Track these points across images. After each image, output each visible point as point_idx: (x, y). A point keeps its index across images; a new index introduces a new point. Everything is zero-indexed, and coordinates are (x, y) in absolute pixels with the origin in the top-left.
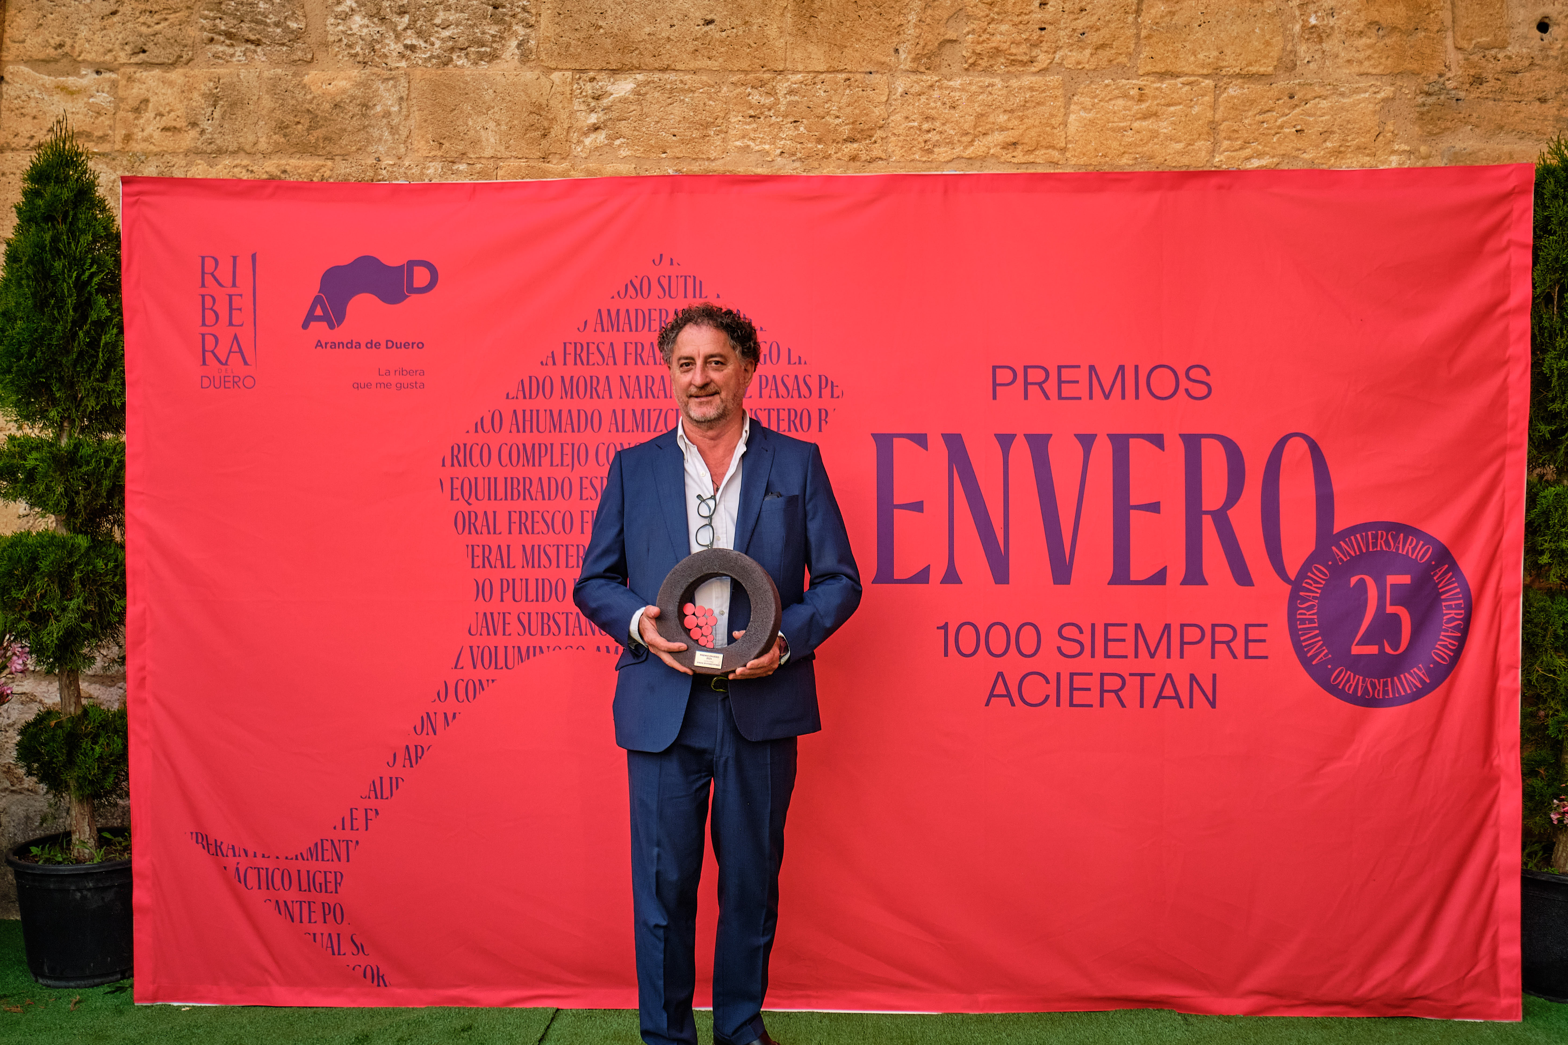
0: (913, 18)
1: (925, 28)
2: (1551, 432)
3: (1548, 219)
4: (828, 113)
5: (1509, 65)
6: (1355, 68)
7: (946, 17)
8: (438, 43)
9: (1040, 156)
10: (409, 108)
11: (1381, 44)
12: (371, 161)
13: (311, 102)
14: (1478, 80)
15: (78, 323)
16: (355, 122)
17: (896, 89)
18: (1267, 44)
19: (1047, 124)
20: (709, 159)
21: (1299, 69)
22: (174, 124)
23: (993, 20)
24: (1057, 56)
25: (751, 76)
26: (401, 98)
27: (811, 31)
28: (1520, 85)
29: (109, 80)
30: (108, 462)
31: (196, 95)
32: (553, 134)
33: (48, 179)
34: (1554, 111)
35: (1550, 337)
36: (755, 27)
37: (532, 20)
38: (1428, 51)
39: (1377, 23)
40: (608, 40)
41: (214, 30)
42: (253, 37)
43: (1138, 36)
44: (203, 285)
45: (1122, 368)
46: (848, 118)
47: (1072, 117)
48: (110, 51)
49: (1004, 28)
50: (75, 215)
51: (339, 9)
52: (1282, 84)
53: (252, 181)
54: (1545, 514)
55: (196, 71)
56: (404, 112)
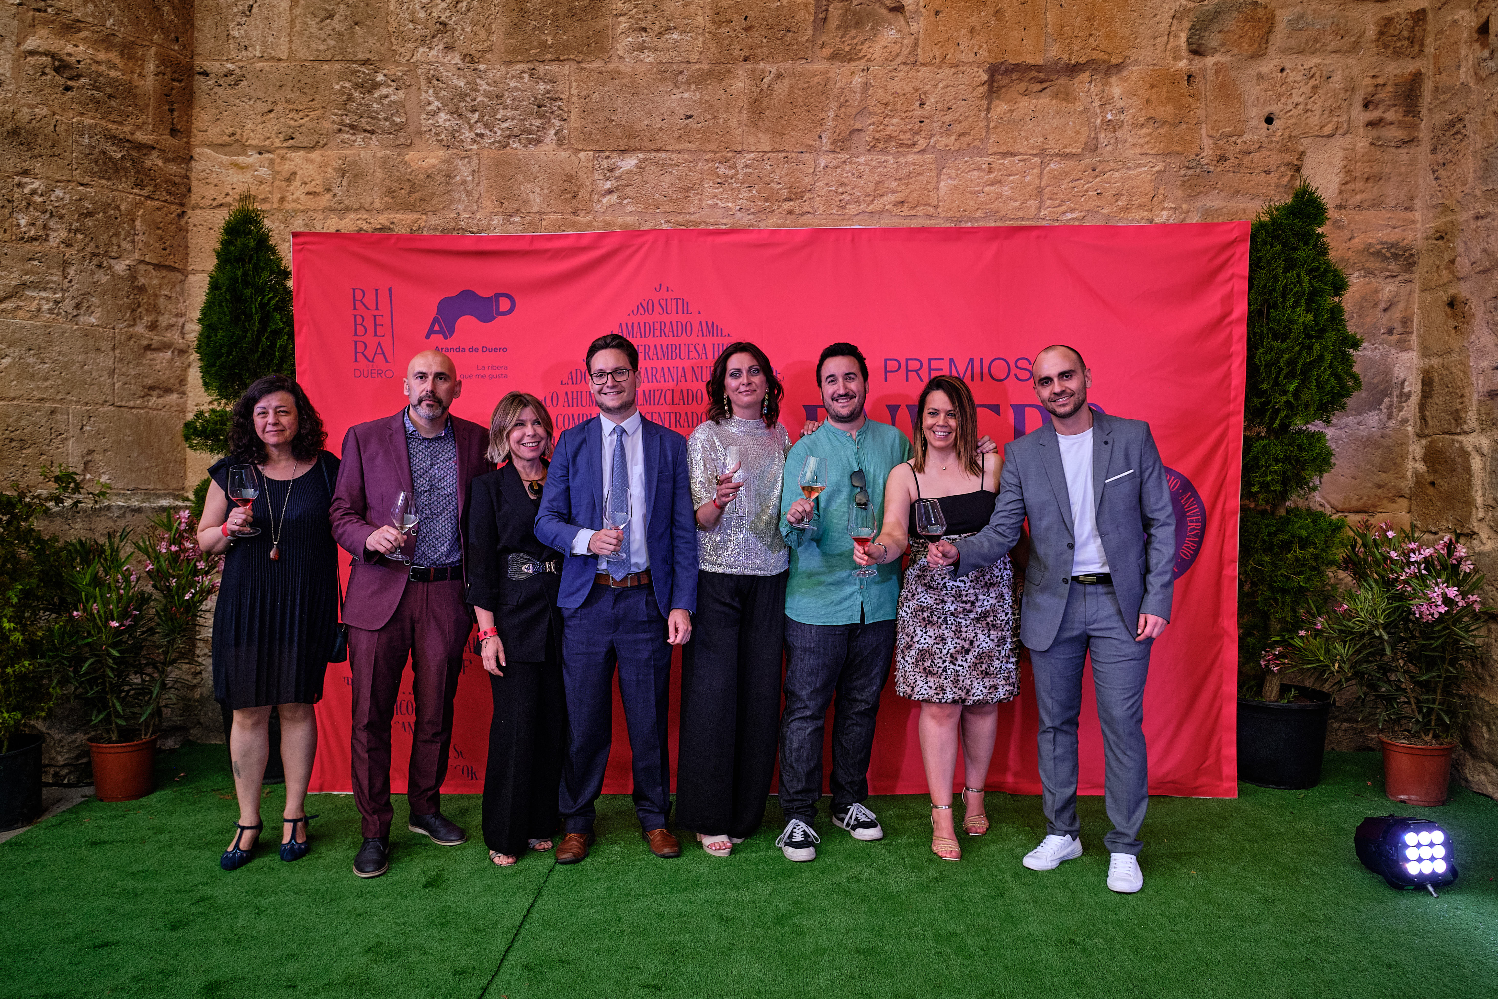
0: (831, 114)
1: (840, 121)
2: (1260, 403)
3: (1260, 258)
5: (1245, 148)
6: (1138, 150)
7: (854, 113)
8: (499, 133)
9: (920, 211)
10: (479, 178)
11: (1156, 133)
12: (453, 215)
13: (410, 174)
14: (1223, 158)
15: (262, 332)
16: (442, 188)
17: (819, 164)
18: (1078, 132)
19: (925, 189)
20: (689, 213)
21: (1099, 150)
22: (315, 190)
23: (887, 115)
24: (932, 141)
25: (718, 155)
26: (474, 171)
27: (760, 124)
28: (1252, 162)
29: (268, 159)
31: (329, 170)
32: (580, 196)
33: (237, 232)
34: (1275, 180)
36: (721, 121)
37: (565, 116)
38: (1189, 138)
39: (1153, 118)
40: (619, 130)
41: (342, 123)
42: (369, 128)
45: (971, 360)
46: (786, 184)
47: (942, 184)
48: (269, 138)
49: (895, 121)
50: (257, 257)
51: (430, 108)
52: (1087, 161)
53: (370, 230)
54: (1256, 459)
55: (330, 152)
56: (476, 180)
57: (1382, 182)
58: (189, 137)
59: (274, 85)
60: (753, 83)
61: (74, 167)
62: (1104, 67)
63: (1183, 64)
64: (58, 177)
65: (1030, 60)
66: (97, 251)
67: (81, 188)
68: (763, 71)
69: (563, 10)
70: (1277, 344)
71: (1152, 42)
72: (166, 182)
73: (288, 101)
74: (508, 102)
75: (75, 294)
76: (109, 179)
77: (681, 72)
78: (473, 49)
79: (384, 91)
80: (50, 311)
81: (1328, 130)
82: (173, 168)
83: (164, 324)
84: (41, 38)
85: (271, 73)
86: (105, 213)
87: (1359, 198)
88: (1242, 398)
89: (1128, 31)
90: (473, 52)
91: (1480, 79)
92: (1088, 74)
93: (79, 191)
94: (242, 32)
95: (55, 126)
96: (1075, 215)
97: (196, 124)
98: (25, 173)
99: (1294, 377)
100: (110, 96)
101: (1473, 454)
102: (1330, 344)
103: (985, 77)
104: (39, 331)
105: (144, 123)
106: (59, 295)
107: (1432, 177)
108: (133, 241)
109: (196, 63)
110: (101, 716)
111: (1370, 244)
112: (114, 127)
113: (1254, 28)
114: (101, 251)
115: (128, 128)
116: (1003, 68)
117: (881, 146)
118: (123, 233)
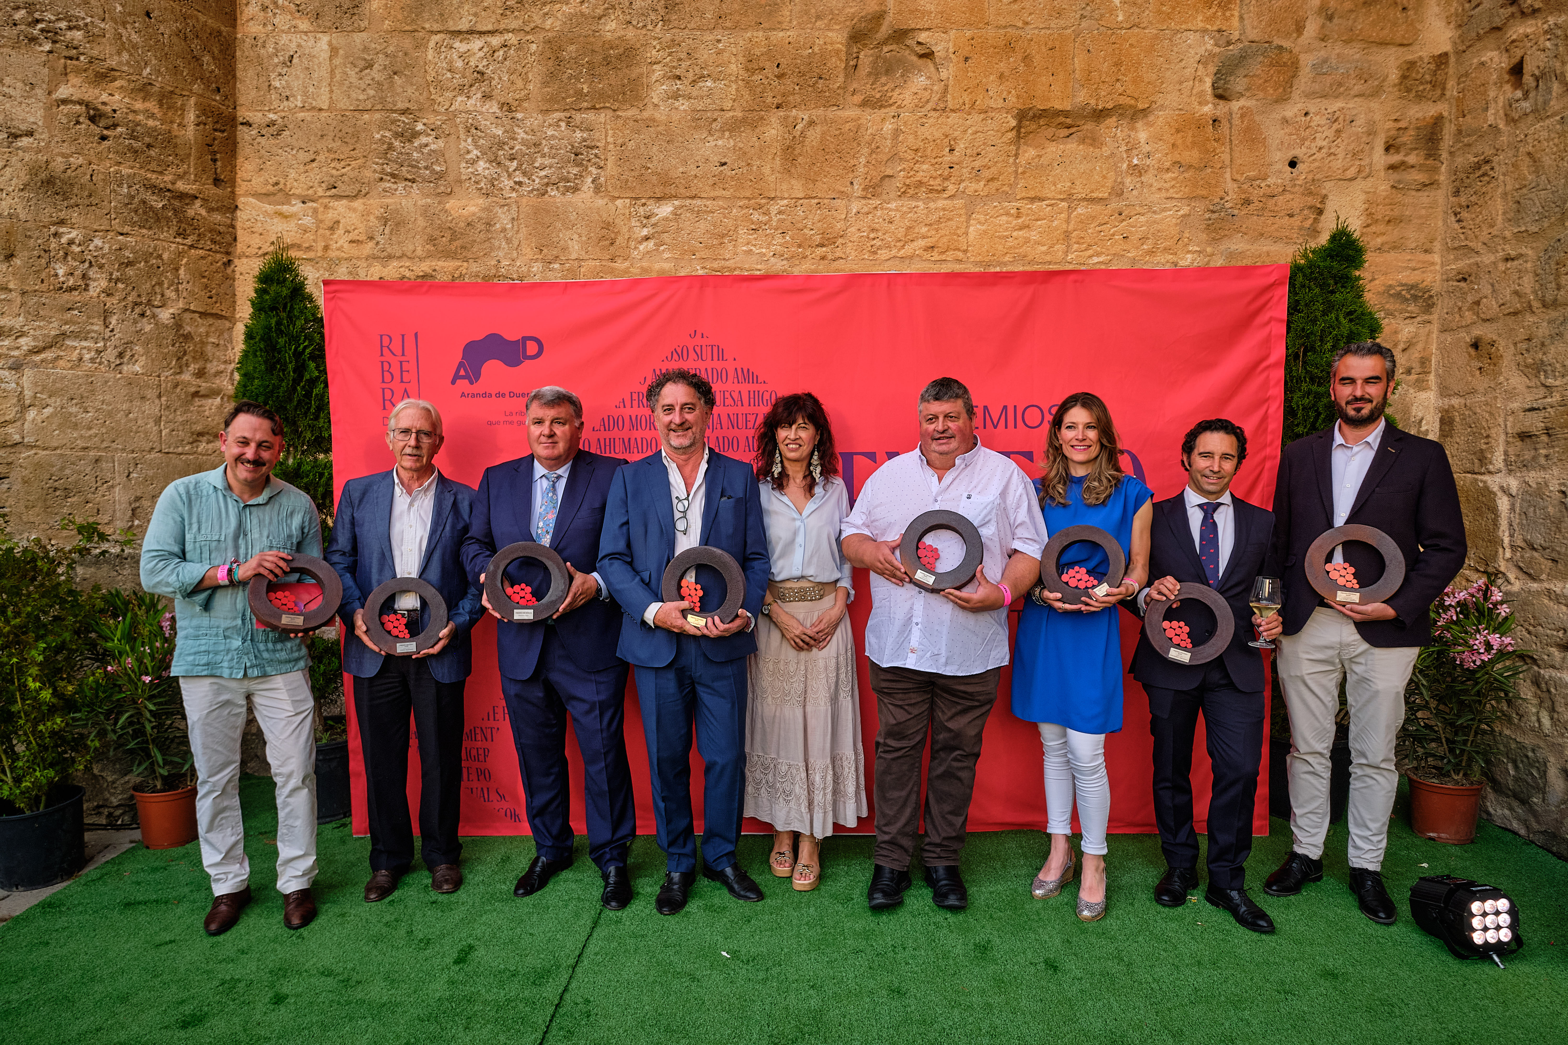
0: (863, 160)
1: (872, 167)
4: (805, 227)
5: (1269, 191)
6: (1164, 194)
7: (885, 159)
8: (537, 181)
9: (950, 255)
10: (519, 225)
11: (1181, 177)
12: (494, 262)
13: (451, 222)
14: (1247, 202)
15: (296, 382)
16: (482, 236)
17: (851, 210)
18: (1104, 177)
19: (955, 234)
20: (724, 259)
21: (1126, 195)
22: (358, 238)
23: (918, 161)
24: (962, 186)
25: (752, 202)
26: (513, 219)
27: (793, 170)
28: (1276, 205)
29: (311, 208)
30: (321, 475)
31: (372, 218)
32: (618, 243)
33: (272, 280)
35: (1297, 383)
36: (755, 168)
37: (602, 164)
38: (1214, 182)
39: (1179, 162)
40: (654, 177)
41: (383, 172)
42: (410, 177)
43: (1016, 172)
45: (1005, 407)
46: (819, 230)
47: (972, 229)
48: (312, 187)
49: (925, 167)
50: (292, 306)
51: (469, 157)
52: (1114, 205)
53: (413, 277)
55: (372, 201)
56: (516, 228)
57: (1402, 224)
58: (233, 186)
59: (316, 135)
60: (786, 130)
61: (113, 216)
62: (1130, 112)
63: (1208, 109)
64: (96, 227)
65: (1058, 106)
66: (139, 300)
67: (121, 237)
68: (796, 118)
69: (598, 58)
70: (1313, 389)
71: (1177, 87)
72: (210, 232)
73: (329, 151)
74: (546, 150)
75: (118, 343)
76: (150, 228)
77: (715, 120)
78: (510, 98)
79: (424, 140)
80: (92, 360)
81: (1351, 173)
82: (217, 217)
83: (213, 371)
84: (73, 86)
85: (312, 123)
86: (146, 262)
87: (1379, 240)
88: (1279, 441)
89: (1154, 77)
90: (510, 101)
91: (1510, 120)
92: (1114, 119)
93: (119, 240)
94: (283, 82)
95: (91, 175)
96: (1101, 259)
97: (240, 174)
98: (62, 222)
100: (149, 146)
101: (1499, 494)
103: (1013, 123)
104: (80, 381)
105: (185, 173)
106: (101, 345)
107: (1453, 219)
108: (177, 290)
109: (238, 114)
110: (143, 767)
111: (1390, 286)
112: (154, 176)
113: (1279, 72)
114: (144, 299)
115: (168, 178)
116: (1031, 114)
117: (911, 192)
118: (166, 282)
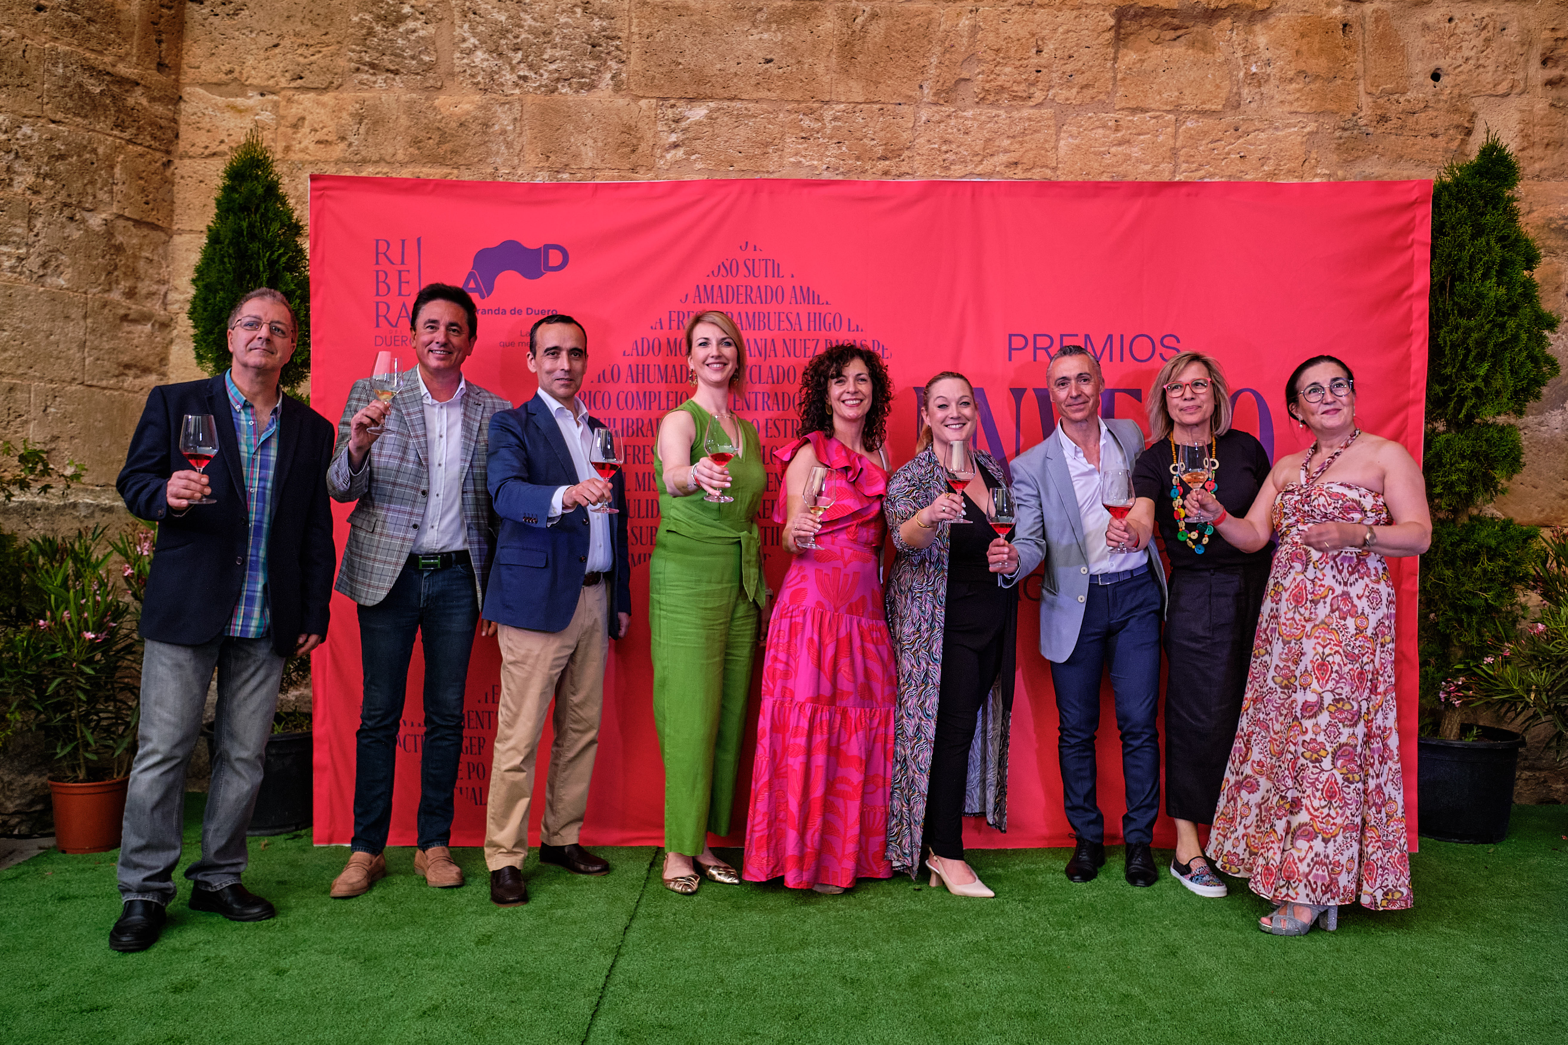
0: (934, 60)
1: (945, 69)
2: (1444, 391)
4: (865, 136)
5: (1408, 107)
6: (1287, 108)
7: (961, 60)
8: (546, 75)
10: (521, 127)
11: (1307, 89)
12: (490, 170)
13: (440, 122)
14: (1383, 119)
16: (477, 138)
17: (920, 117)
18: (1218, 86)
19: (1042, 148)
20: (768, 172)
21: (1242, 108)
22: (326, 138)
23: (999, 63)
24: (1051, 93)
25: (803, 105)
26: (515, 119)
27: (851, 70)
28: (1417, 123)
29: (272, 101)
31: (344, 115)
32: (640, 150)
33: (242, 176)
34: (1443, 144)
35: (1444, 316)
36: (806, 66)
37: (624, 57)
38: (1345, 95)
39: (1303, 71)
40: (687, 75)
41: (360, 61)
42: (393, 68)
44: (377, 263)
45: (1110, 337)
46: (881, 140)
47: (1062, 143)
48: (273, 77)
49: (1007, 70)
50: (265, 208)
51: (464, 45)
52: (1229, 119)
54: (1438, 456)
55: (345, 95)
56: (518, 130)
57: (1563, 148)
58: (178, 74)
59: (281, 16)
60: (844, 23)
61: (45, 100)
62: (1248, 13)
63: (1337, 11)
64: (25, 112)
65: (1164, 4)
66: (69, 201)
67: (52, 126)
68: (855, 10)
70: (1463, 322)
72: (151, 125)
73: (296, 34)
74: (558, 40)
75: (42, 250)
76: (86, 117)
77: (760, 10)
79: (411, 24)
80: (12, 269)
81: (1502, 88)
82: (159, 109)
83: (144, 292)
86: (79, 156)
87: (1537, 166)
88: (1423, 384)
92: (1229, 20)
93: (50, 129)
95: (24, 51)
97: (188, 59)
99: (1483, 360)
100: (90, 20)
102: (1526, 322)
103: (1112, 22)
105: (127, 54)
106: (23, 251)
108: (111, 192)
110: (68, 749)
111: (1551, 219)
112: (93, 56)
114: (74, 201)
115: (108, 59)
116: (1132, 12)
117: (991, 98)
118: (100, 181)
